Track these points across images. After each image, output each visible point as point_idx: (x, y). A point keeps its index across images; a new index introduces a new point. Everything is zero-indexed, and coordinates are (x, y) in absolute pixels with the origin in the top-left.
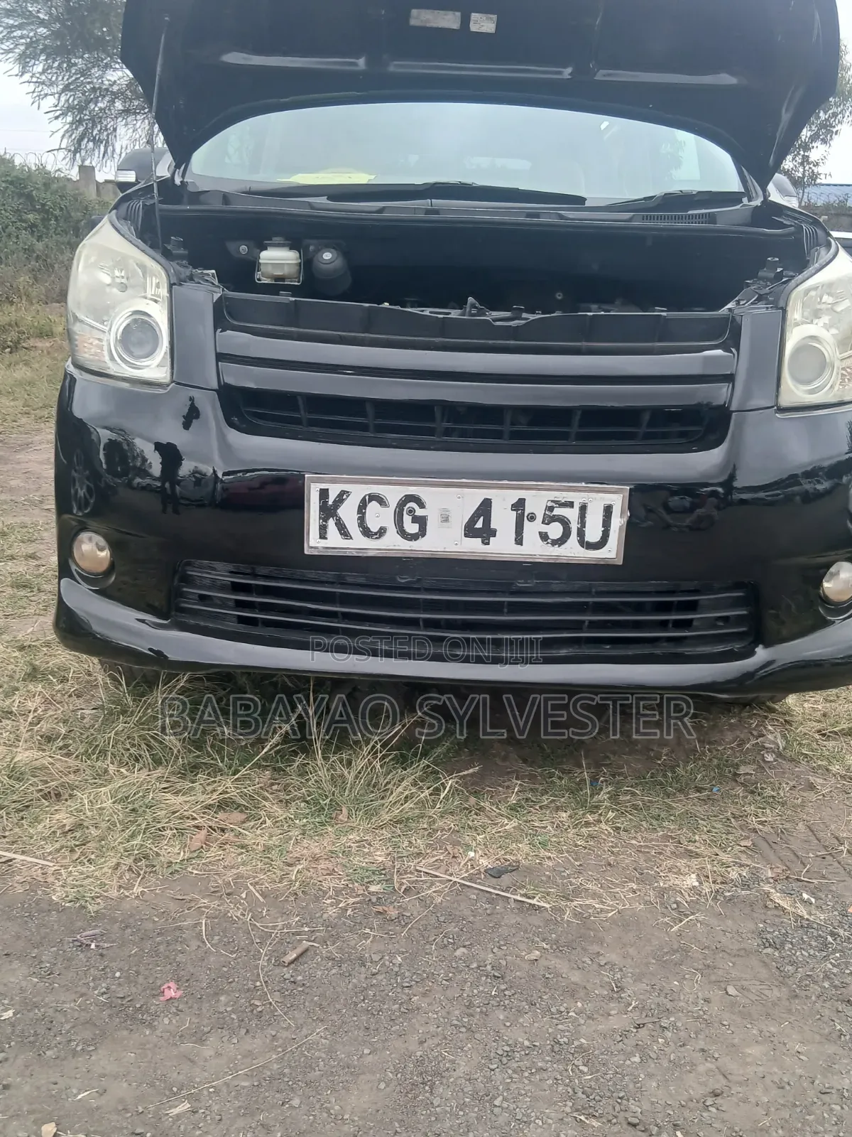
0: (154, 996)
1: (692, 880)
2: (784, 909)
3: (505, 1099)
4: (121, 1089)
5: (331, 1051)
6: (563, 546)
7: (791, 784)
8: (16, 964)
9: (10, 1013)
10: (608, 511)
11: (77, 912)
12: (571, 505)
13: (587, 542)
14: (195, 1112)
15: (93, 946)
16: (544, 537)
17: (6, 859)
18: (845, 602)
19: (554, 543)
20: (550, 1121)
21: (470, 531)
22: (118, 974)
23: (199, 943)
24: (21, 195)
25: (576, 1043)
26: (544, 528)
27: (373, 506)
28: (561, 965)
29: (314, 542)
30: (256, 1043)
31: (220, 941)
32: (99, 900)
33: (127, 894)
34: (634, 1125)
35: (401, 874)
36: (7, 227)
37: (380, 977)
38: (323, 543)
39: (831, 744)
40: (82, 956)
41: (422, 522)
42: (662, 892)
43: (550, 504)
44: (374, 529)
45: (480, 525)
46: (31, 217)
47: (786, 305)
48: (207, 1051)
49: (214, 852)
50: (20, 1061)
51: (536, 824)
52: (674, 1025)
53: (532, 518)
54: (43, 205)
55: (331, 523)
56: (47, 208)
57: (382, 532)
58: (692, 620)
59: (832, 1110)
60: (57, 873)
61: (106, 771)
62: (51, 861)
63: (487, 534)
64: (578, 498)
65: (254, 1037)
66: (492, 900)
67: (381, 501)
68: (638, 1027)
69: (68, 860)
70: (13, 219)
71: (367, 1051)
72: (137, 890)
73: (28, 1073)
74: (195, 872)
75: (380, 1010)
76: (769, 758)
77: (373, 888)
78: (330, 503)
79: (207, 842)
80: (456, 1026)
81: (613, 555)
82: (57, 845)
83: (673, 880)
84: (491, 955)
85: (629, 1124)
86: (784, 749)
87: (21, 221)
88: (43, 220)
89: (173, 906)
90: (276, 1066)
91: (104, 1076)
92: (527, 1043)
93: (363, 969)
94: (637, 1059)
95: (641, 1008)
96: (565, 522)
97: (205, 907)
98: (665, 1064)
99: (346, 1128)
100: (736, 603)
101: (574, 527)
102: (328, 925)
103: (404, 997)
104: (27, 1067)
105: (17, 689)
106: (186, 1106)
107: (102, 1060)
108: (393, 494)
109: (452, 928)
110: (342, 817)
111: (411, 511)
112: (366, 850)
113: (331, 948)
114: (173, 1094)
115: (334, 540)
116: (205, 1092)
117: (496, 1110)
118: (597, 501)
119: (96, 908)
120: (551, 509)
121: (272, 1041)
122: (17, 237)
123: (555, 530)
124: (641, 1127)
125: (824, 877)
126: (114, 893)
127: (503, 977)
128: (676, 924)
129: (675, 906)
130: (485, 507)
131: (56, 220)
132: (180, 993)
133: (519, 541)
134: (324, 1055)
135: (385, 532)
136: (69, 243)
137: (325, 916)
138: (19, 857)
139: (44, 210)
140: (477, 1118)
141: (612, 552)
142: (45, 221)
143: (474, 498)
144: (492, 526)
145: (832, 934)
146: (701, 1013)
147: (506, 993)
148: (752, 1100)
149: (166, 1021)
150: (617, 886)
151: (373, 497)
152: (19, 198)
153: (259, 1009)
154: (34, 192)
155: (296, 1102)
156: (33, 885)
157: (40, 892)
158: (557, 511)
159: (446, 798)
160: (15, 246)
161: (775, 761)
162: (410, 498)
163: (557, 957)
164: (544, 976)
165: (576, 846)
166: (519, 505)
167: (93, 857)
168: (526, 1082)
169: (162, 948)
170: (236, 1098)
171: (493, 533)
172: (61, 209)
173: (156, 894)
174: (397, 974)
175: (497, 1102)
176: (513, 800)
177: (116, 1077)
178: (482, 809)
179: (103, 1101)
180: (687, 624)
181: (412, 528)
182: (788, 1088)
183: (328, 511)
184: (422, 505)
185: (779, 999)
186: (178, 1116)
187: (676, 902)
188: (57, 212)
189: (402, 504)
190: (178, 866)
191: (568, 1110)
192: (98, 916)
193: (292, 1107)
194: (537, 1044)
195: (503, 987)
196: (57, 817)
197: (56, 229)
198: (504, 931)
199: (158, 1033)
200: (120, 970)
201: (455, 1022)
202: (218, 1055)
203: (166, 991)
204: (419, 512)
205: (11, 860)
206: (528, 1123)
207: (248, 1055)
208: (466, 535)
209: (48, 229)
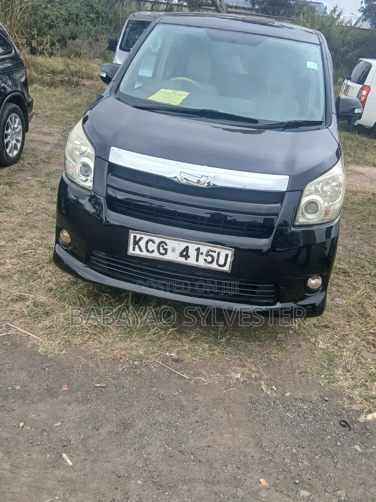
0: (60, 388)
1: (239, 376)
2: (263, 391)
3: (148, 437)
4: (44, 416)
5: (104, 414)
6: (212, 264)
7: (294, 343)
8: (24, 372)
9: (19, 387)
10: (227, 256)
11: (44, 357)
12: (215, 252)
13: (219, 264)
14: (62, 426)
15: (47, 369)
16: (205, 260)
17: (28, 335)
18: (316, 289)
19: (209, 263)
20: (157, 446)
21: (181, 255)
22: (51, 380)
23: (77, 373)
24: (88, 5)
25: (175, 424)
26: (206, 258)
27: (150, 243)
28: (182, 398)
29: (131, 251)
30: (84, 408)
31: (84, 373)
32: (52, 354)
33: (61, 353)
34: (180, 451)
35: (146, 359)
36: (81, 20)
37: (127, 393)
38: (133, 252)
39: (316, 330)
40: (43, 372)
41: (166, 250)
42: (226, 378)
43: (208, 251)
44: (150, 250)
45: (185, 253)
46: (92, 15)
47: (304, 189)
48: (70, 408)
49: (90, 342)
50: (19, 403)
51: (196, 347)
52: (207, 423)
53: (202, 254)
54: (98, 11)
55: (137, 246)
56: (99, 12)
57: (153, 251)
58: (256, 292)
59: (240, 458)
60: (42, 342)
61: (65, 306)
62: (41, 338)
63: (187, 257)
64: (217, 250)
65: (84, 406)
66: (171, 373)
67: (153, 242)
68: (197, 422)
69: (46, 338)
70: (84, 16)
71: (114, 416)
72: (64, 352)
73: (20, 406)
74: (83, 348)
75: (123, 404)
76: (291, 332)
77: (136, 363)
78: (137, 240)
79: (89, 338)
80: (143, 413)
81: (227, 269)
82: (44, 333)
83: (233, 375)
84: (163, 392)
85: (179, 451)
86: (297, 330)
87: (88, 17)
88: (97, 17)
89: (73, 359)
90: (87, 416)
91: (40, 411)
92: (161, 421)
93: (123, 390)
94: (191, 432)
95: (200, 416)
96: (213, 257)
97: (83, 361)
98: (199, 435)
99: (101, 438)
100: (271, 288)
101: (216, 259)
102: (118, 373)
103: (132, 401)
104: (20, 405)
105: (44, 267)
106: (59, 424)
107: (41, 406)
108: (158, 240)
109: (155, 381)
110: (134, 336)
111: (163, 246)
112: (138, 349)
113: (116, 381)
114: (57, 419)
115: (137, 252)
116: (66, 421)
117: (144, 440)
118: (223, 252)
119: (51, 356)
120: (208, 252)
121: (89, 408)
122: (85, 25)
123: (209, 259)
124: (182, 452)
125: (284, 381)
126: (57, 352)
127: (163, 399)
128: (225, 390)
129: (228, 384)
130: (187, 249)
131: (103, 18)
132: (67, 389)
133: (197, 260)
134: (102, 415)
135: (154, 251)
136: (107, 29)
137: (118, 370)
138: (32, 335)
139: (97, 13)
140: (138, 441)
141: (227, 268)
142: (98, 18)
143: (183, 245)
144: (189, 255)
145: (274, 402)
146: (217, 421)
147: (162, 405)
148: (218, 450)
149: (61, 397)
150: (213, 374)
151: (151, 240)
152: (87, 7)
153: (88, 398)
154: (94, 4)
155: (89, 428)
156: (34, 346)
157: (35, 348)
158: (210, 253)
159: (169, 334)
160: (84, 29)
161: (293, 333)
162: (162, 242)
163: (183, 396)
164: (176, 401)
165: (206, 357)
166: (198, 250)
167: (53, 338)
168: (156, 433)
169: (66, 373)
170: (74, 424)
171: (189, 257)
172: (105, 13)
173: (69, 354)
174: (132, 393)
175: (145, 438)
176: (192, 337)
177: (43, 412)
178: (180, 339)
179: (38, 418)
180: (254, 293)
181: (163, 252)
182: (231, 448)
183: (136, 242)
184: (166, 245)
185: (244, 421)
186: (57, 426)
187: (230, 383)
188: (103, 14)
189: (160, 244)
190: (78, 346)
191: (164, 443)
192: (51, 359)
193: (88, 429)
194: (164, 422)
195: (162, 403)
196: (45, 322)
197: (102, 22)
198: (171, 384)
199: (58, 400)
200: (53, 378)
201: (143, 411)
202: (73, 410)
203: (64, 388)
204: (165, 247)
205: (29, 336)
206: (151, 445)
207: (81, 411)
208: (180, 256)
209: (98, 22)
